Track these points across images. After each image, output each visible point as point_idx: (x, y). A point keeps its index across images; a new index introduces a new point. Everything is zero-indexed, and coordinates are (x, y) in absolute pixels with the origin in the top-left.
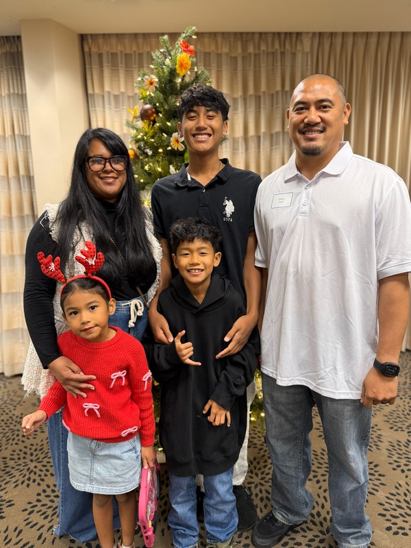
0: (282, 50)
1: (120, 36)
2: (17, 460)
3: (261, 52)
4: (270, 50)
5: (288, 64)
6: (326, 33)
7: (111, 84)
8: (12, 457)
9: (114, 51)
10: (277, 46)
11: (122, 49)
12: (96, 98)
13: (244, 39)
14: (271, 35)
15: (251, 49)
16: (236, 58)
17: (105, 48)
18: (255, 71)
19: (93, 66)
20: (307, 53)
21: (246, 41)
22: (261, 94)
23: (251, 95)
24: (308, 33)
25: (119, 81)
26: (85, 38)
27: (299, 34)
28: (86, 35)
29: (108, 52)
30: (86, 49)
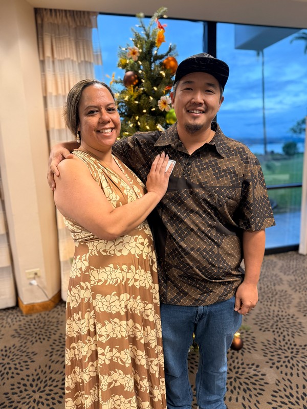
2: (19, 394)
8: (13, 391)
28: (40, 9)
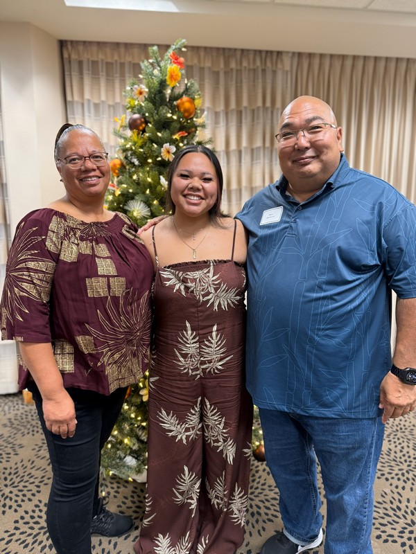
0: (264, 67)
1: (101, 45)
3: (243, 68)
4: (251, 67)
5: (269, 81)
6: (304, 53)
7: (90, 92)
9: (95, 59)
10: (258, 63)
11: (103, 58)
12: (75, 105)
13: (226, 55)
14: (252, 52)
15: (233, 65)
16: (217, 73)
17: (85, 55)
18: (236, 87)
19: (73, 73)
20: (287, 72)
21: (229, 57)
22: (243, 109)
23: (233, 110)
24: (288, 52)
25: (99, 89)
26: (64, 44)
27: (279, 53)
28: (66, 41)
29: (88, 60)
30: (66, 56)
